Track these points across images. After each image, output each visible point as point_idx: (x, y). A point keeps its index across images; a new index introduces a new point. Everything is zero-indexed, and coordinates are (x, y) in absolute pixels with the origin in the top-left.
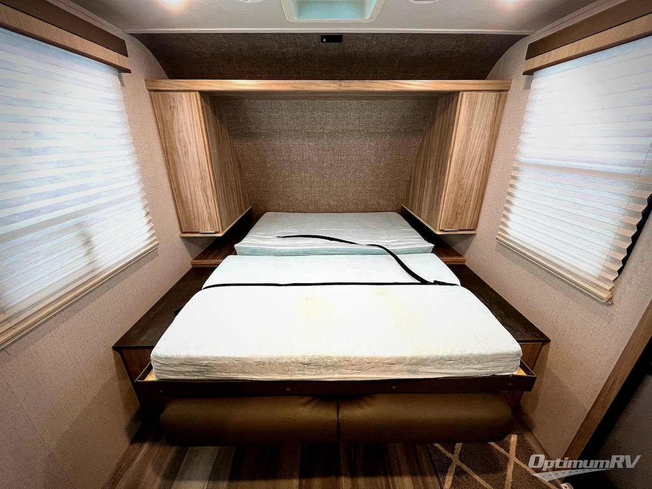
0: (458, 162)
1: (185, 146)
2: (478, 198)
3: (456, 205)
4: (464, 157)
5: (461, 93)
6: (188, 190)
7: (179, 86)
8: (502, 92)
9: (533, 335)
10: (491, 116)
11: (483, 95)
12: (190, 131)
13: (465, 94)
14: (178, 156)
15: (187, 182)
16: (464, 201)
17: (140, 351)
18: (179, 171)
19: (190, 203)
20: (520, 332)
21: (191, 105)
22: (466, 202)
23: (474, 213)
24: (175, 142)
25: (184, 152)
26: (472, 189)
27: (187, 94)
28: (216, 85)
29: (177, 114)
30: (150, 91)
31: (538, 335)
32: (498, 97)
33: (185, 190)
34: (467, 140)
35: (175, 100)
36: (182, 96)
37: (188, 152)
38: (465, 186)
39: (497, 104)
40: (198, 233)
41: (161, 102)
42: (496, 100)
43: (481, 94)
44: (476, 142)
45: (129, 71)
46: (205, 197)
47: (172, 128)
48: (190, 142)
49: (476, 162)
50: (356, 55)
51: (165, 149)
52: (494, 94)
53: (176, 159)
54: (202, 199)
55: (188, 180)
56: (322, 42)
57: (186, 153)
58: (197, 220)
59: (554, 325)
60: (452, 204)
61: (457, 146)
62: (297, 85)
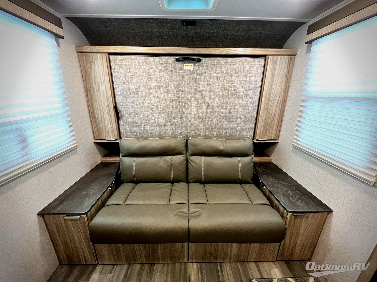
0: (266, 98)
1: (98, 86)
2: (279, 120)
3: (266, 124)
4: (270, 95)
5: (267, 57)
6: (99, 113)
7: (96, 49)
8: (292, 56)
9: (321, 207)
10: (286, 70)
11: (281, 58)
12: (102, 77)
13: (270, 57)
14: (94, 91)
15: (99, 108)
16: (271, 121)
17: (56, 216)
18: (94, 101)
19: (100, 122)
20: (312, 205)
21: (103, 61)
22: (272, 122)
23: (277, 130)
24: (92, 83)
25: (97, 90)
26: (275, 114)
27: (101, 54)
28: (118, 49)
29: (94, 67)
30: (78, 52)
31: (324, 208)
32: (290, 59)
33: (98, 113)
34: (272, 85)
35: (93, 58)
36: (97, 56)
37: (100, 90)
38: (271, 113)
39: (289, 63)
40: (105, 140)
41: (84, 59)
42: (288, 61)
43: (279, 57)
44: (277, 85)
45: (63, 38)
46: (110, 118)
47: (91, 75)
48: (101, 84)
49: (277, 98)
50: (204, 34)
51: (86, 87)
52: (287, 57)
53: (93, 93)
54: (108, 119)
55: (100, 107)
56: (184, 25)
57: (99, 90)
58: (104, 132)
59: (335, 201)
60: (263, 124)
61: (265, 88)
62: (168, 50)
